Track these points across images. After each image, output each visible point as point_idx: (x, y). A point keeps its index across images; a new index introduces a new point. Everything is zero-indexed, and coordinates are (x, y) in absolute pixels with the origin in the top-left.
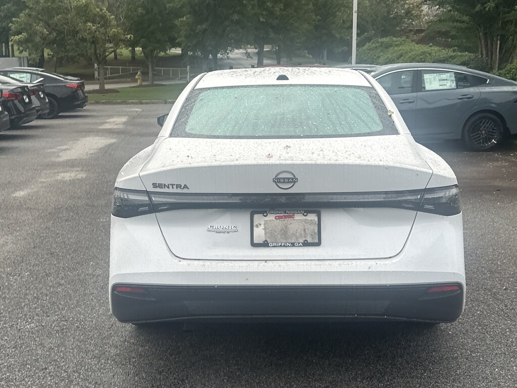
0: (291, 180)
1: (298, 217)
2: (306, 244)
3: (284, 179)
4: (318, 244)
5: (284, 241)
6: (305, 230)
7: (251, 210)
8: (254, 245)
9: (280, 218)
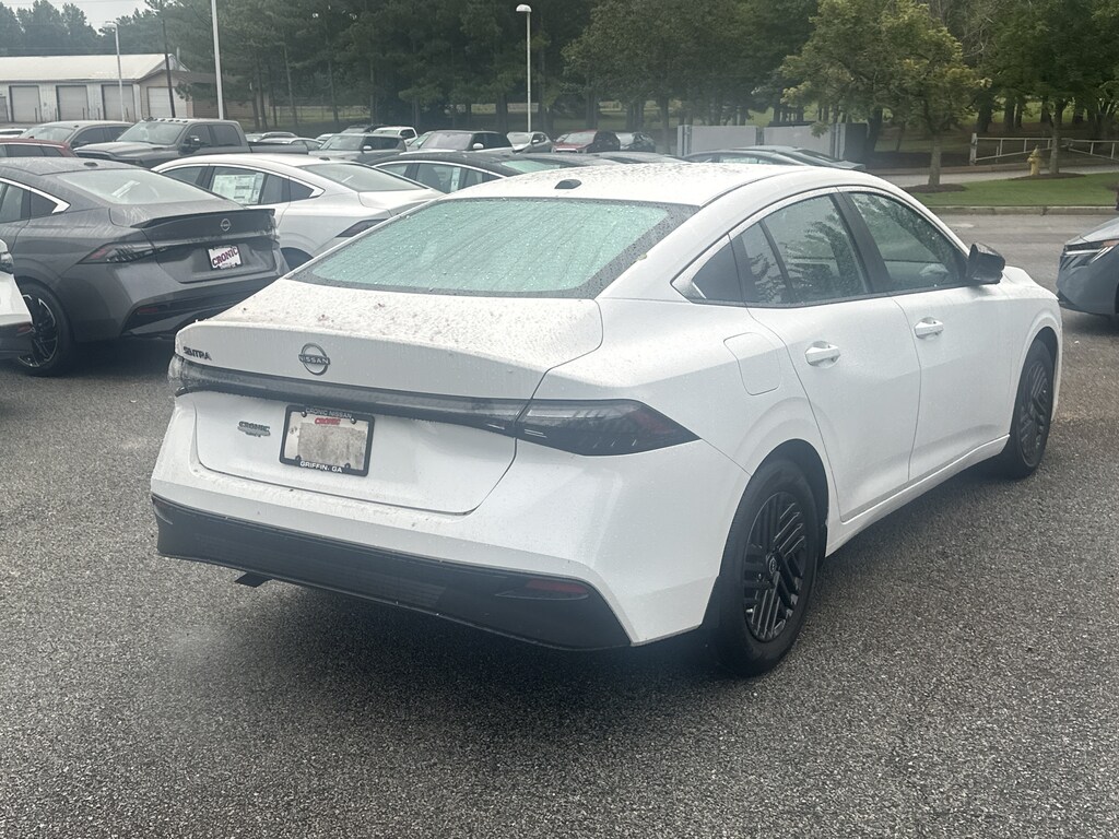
0: (319, 360)
1: (345, 424)
2: (347, 470)
3: (311, 357)
4: (364, 473)
5: (320, 461)
6: (348, 447)
7: (287, 404)
8: (283, 460)
9: (322, 421)
